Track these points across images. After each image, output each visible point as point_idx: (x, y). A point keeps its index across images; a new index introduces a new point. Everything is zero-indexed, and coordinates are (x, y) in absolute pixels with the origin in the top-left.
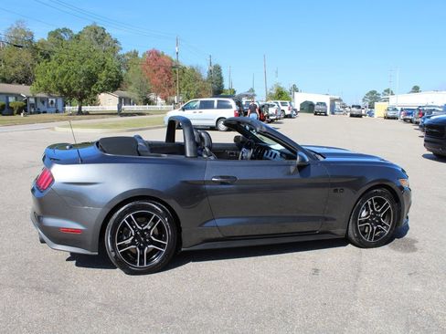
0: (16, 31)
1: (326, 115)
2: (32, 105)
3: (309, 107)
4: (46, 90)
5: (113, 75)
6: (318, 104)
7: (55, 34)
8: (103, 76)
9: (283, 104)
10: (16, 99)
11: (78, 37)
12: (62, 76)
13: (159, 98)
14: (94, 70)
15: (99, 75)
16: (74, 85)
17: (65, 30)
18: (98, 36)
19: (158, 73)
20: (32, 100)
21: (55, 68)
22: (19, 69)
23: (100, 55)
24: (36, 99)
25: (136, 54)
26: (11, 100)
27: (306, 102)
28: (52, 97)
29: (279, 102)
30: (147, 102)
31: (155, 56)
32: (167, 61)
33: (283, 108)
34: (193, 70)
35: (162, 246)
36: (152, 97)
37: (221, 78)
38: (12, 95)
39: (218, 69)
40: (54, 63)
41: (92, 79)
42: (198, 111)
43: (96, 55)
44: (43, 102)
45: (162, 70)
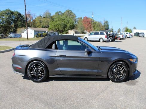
0: (46, 13)
1: (144, 37)
2: (49, 34)
3: (137, 34)
4: (52, 30)
5: (72, 25)
6: (141, 33)
7: (57, 13)
8: (68, 25)
9: (127, 33)
10: (45, 33)
11: (63, 14)
12: (57, 25)
13: (87, 32)
14: (66, 23)
15: (67, 25)
16: (60, 28)
17: (60, 12)
18: (69, 13)
19: (87, 24)
20: (49, 33)
21: (55, 23)
22: (47, 24)
23: (68, 19)
24: (50, 32)
25: (81, 18)
26: (43, 33)
27: (136, 33)
28: (54, 32)
29: (125, 33)
30: (83, 33)
31: (86, 18)
32: (90, 20)
33: (126, 35)
34: (99, 23)
35: (43, 75)
36: (85, 31)
37: (108, 25)
38: (43, 31)
39: (107, 22)
40: (54, 22)
41: (65, 26)
42: (94, 36)
43: (67, 19)
44: (52, 33)
45: (88, 23)
